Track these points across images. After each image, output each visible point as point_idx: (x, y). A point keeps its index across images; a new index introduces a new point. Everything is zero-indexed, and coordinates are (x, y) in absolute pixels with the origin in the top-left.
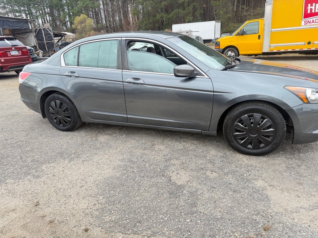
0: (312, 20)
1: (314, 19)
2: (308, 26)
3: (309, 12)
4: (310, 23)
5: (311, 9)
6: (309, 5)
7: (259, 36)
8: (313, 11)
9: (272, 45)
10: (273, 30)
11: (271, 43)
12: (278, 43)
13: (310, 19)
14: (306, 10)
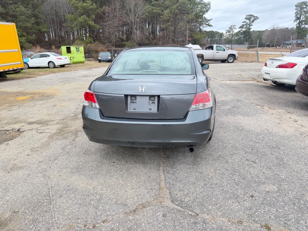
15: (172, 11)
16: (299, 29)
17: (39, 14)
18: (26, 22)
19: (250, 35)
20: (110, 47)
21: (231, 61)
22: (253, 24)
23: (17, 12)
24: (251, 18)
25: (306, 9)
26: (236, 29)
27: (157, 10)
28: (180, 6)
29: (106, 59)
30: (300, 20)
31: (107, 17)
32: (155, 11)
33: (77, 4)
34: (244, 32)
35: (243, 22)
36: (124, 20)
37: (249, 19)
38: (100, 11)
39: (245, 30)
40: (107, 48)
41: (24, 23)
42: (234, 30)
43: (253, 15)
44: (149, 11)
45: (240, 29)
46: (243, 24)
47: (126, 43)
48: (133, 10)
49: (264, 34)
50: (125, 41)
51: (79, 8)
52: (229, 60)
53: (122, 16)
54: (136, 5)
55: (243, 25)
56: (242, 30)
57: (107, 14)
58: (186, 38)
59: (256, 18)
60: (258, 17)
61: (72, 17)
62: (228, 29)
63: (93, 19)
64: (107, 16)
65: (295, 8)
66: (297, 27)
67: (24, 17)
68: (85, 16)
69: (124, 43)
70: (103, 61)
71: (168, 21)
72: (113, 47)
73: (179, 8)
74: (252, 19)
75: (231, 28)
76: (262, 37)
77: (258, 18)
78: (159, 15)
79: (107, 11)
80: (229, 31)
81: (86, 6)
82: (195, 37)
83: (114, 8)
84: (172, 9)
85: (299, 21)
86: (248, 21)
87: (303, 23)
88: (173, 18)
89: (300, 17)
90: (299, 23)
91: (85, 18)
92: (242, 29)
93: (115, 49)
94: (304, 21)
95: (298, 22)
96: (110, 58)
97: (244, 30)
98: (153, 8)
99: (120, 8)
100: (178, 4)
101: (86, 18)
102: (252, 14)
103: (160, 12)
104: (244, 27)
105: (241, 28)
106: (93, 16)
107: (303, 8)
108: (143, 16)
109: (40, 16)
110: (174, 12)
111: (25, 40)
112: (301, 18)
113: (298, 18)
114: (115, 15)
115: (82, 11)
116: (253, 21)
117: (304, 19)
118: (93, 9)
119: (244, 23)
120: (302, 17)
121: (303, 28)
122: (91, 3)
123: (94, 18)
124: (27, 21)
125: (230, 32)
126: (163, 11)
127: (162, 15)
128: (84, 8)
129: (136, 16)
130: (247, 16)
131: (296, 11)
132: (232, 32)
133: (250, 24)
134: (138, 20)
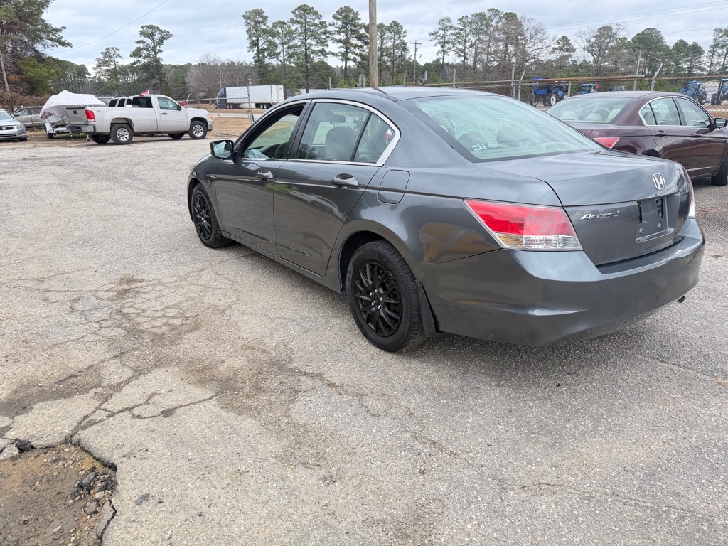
16: (261, 67)
19: (161, 73)
21: (200, 135)
22: (162, 48)
24: (154, 35)
25: (265, 24)
26: (121, 57)
30: (258, 48)
34: (146, 67)
35: (138, 42)
37: (151, 36)
39: (146, 61)
42: (117, 60)
43: (158, 28)
45: (135, 59)
46: (138, 45)
49: (189, 73)
52: (194, 132)
55: (139, 49)
56: (139, 61)
58: (2, 75)
59: (166, 36)
60: (169, 32)
62: (101, 57)
65: (244, 21)
66: (256, 61)
74: (157, 37)
75: (107, 54)
76: (187, 80)
77: (171, 35)
80: (105, 63)
82: (29, 73)
85: (256, 49)
86: (148, 41)
87: (266, 54)
89: (257, 40)
90: (258, 54)
92: (140, 59)
94: (266, 50)
95: (255, 52)
97: (144, 61)
102: (156, 25)
104: (144, 55)
105: (135, 56)
107: (259, 22)
112: (260, 45)
113: (255, 44)
116: (161, 42)
117: (265, 47)
119: (141, 46)
120: (261, 41)
121: (268, 64)
125: (109, 66)
130: (142, 27)
131: (247, 28)
132: (113, 64)
133: (154, 48)
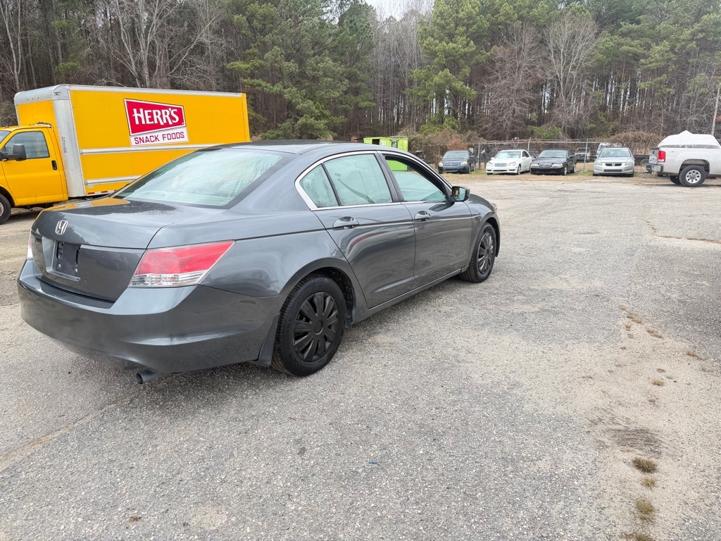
0: (144, 137)
1: (148, 136)
2: (142, 147)
3: (137, 123)
4: (143, 142)
5: (140, 119)
6: (135, 110)
7: (54, 164)
8: (143, 123)
9: (89, 181)
10: (84, 151)
11: (86, 177)
12: (100, 178)
13: (143, 135)
14: (132, 119)
15: (675, 47)
17: (358, 72)
18: (332, 89)
20: (475, 139)
23: (318, 71)
27: (632, 46)
28: (702, 31)
29: (454, 167)
31: (497, 71)
32: (625, 48)
33: (436, 45)
36: (539, 75)
38: (482, 57)
40: (468, 140)
41: (329, 91)
44: (607, 48)
47: (536, 129)
48: (564, 49)
50: (533, 123)
51: (438, 54)
53: (534, 67)
54: (574, 38)
57: (498, 65)
58: (712, 116)
61: (421, 74)
63: (466, 76)
64: (497, 68)
67: (329, 79)
68: (447, 71)
69: (530, 128)
70: (447, 170)
71: (659, 71)
72: (482, 139)
73: (701, 35)
78: (636, 57)
79: (500, 55)
81: (454, 49)
83: (516, 48)
84: (677, 40)
88: (675, 63)
91: (446, 76)
93: (485, 143)
96: (464, 163)
98: (622, 40)
99: (531, 49)
100: (697, 26)
101: (450, 75)
103: (640, 51)
106: (467, 71)
108: (589, 64)
109: (361, 76)
110: (683, 47)
111: (326, 124)
114: (518, 65)
115: (444, 61)
118: (468, 55)
122: (465, 42)
123: (468, 74)
124: (335, 88)
126: (649, 47)
127: (645, 57)
128: (447, 54)
129: (571, 64)
134: (575, 73)
